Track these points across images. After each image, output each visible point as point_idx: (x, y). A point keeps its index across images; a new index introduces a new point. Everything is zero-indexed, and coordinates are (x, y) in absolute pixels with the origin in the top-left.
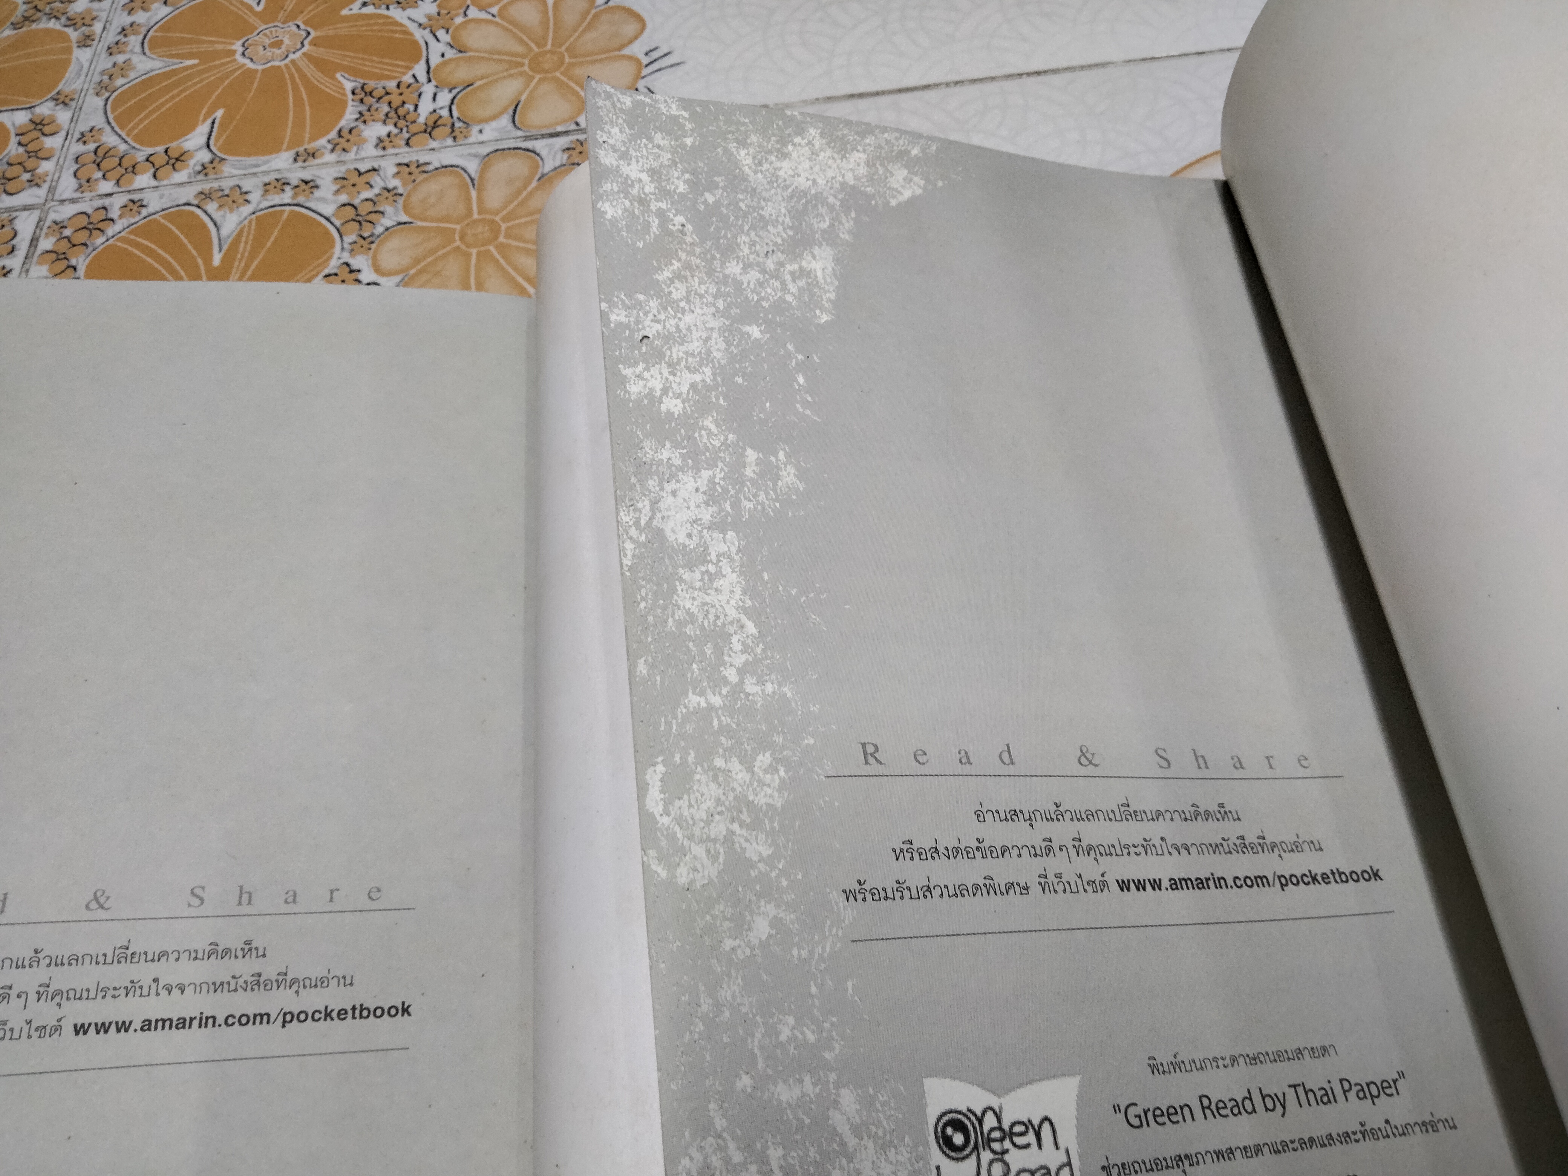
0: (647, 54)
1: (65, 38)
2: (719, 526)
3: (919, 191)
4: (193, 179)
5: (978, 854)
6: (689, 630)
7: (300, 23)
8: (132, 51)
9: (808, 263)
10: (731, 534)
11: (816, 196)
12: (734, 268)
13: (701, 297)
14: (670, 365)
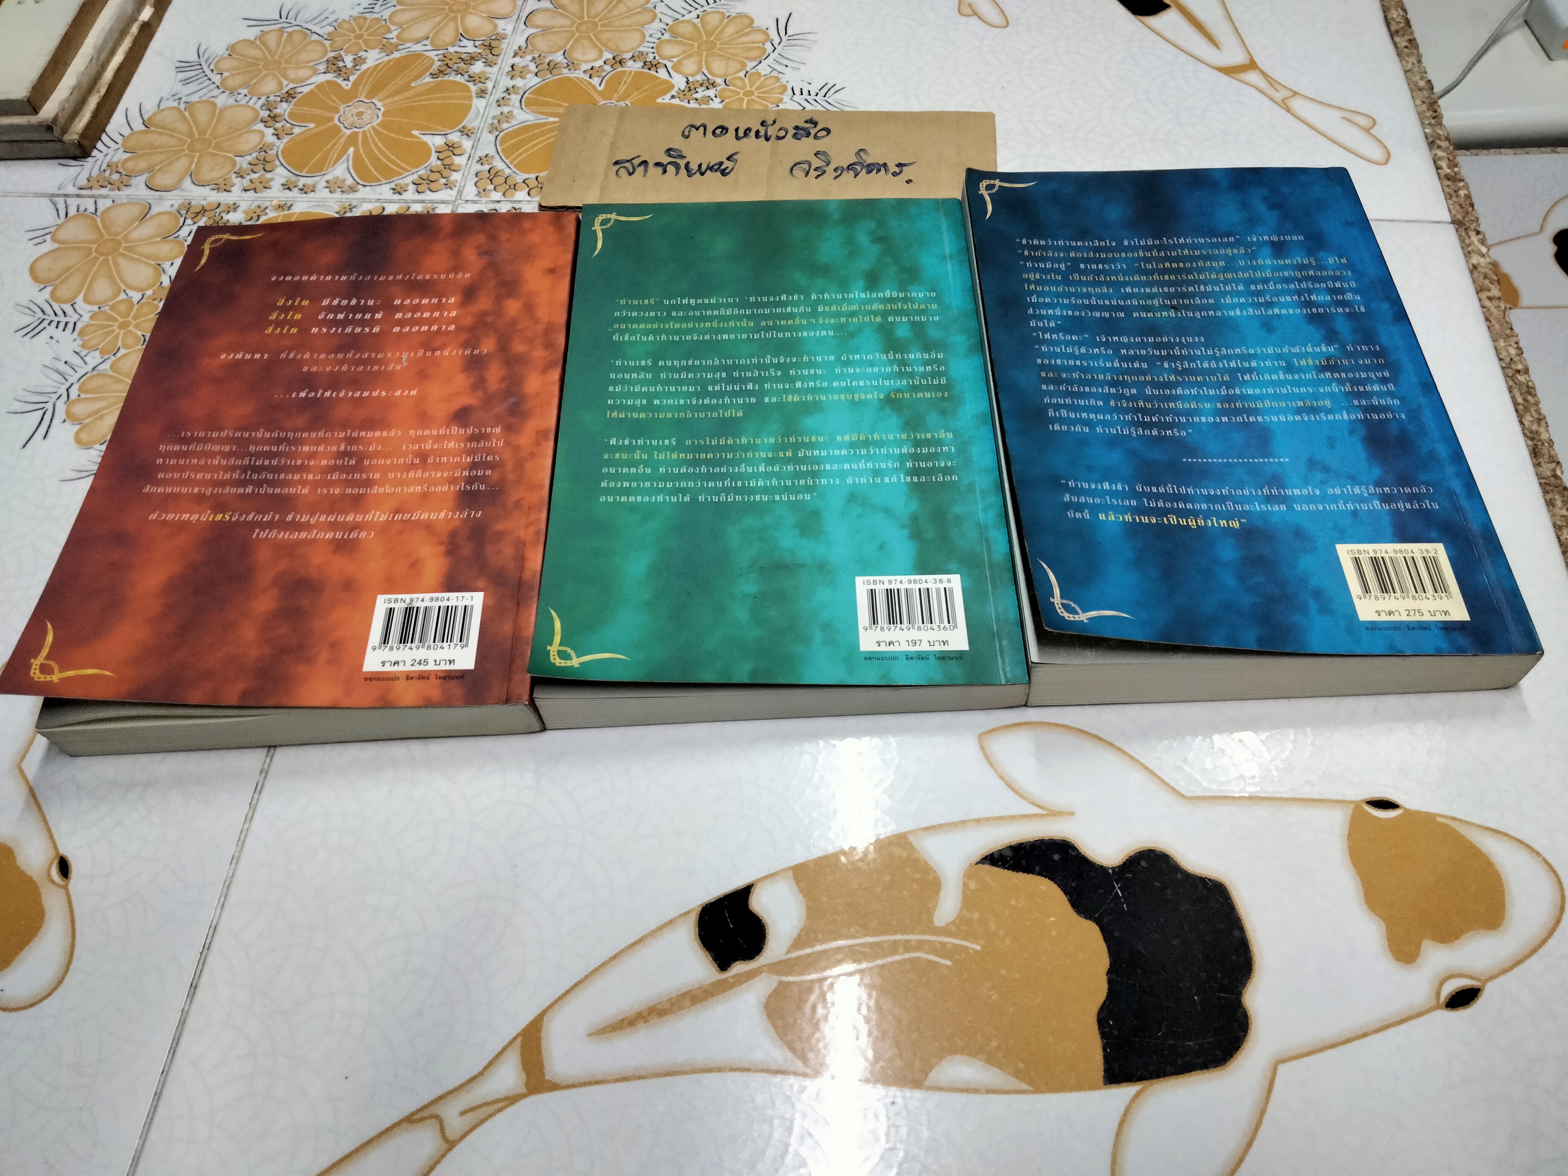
1: (468, 89)
8: (513, 106)
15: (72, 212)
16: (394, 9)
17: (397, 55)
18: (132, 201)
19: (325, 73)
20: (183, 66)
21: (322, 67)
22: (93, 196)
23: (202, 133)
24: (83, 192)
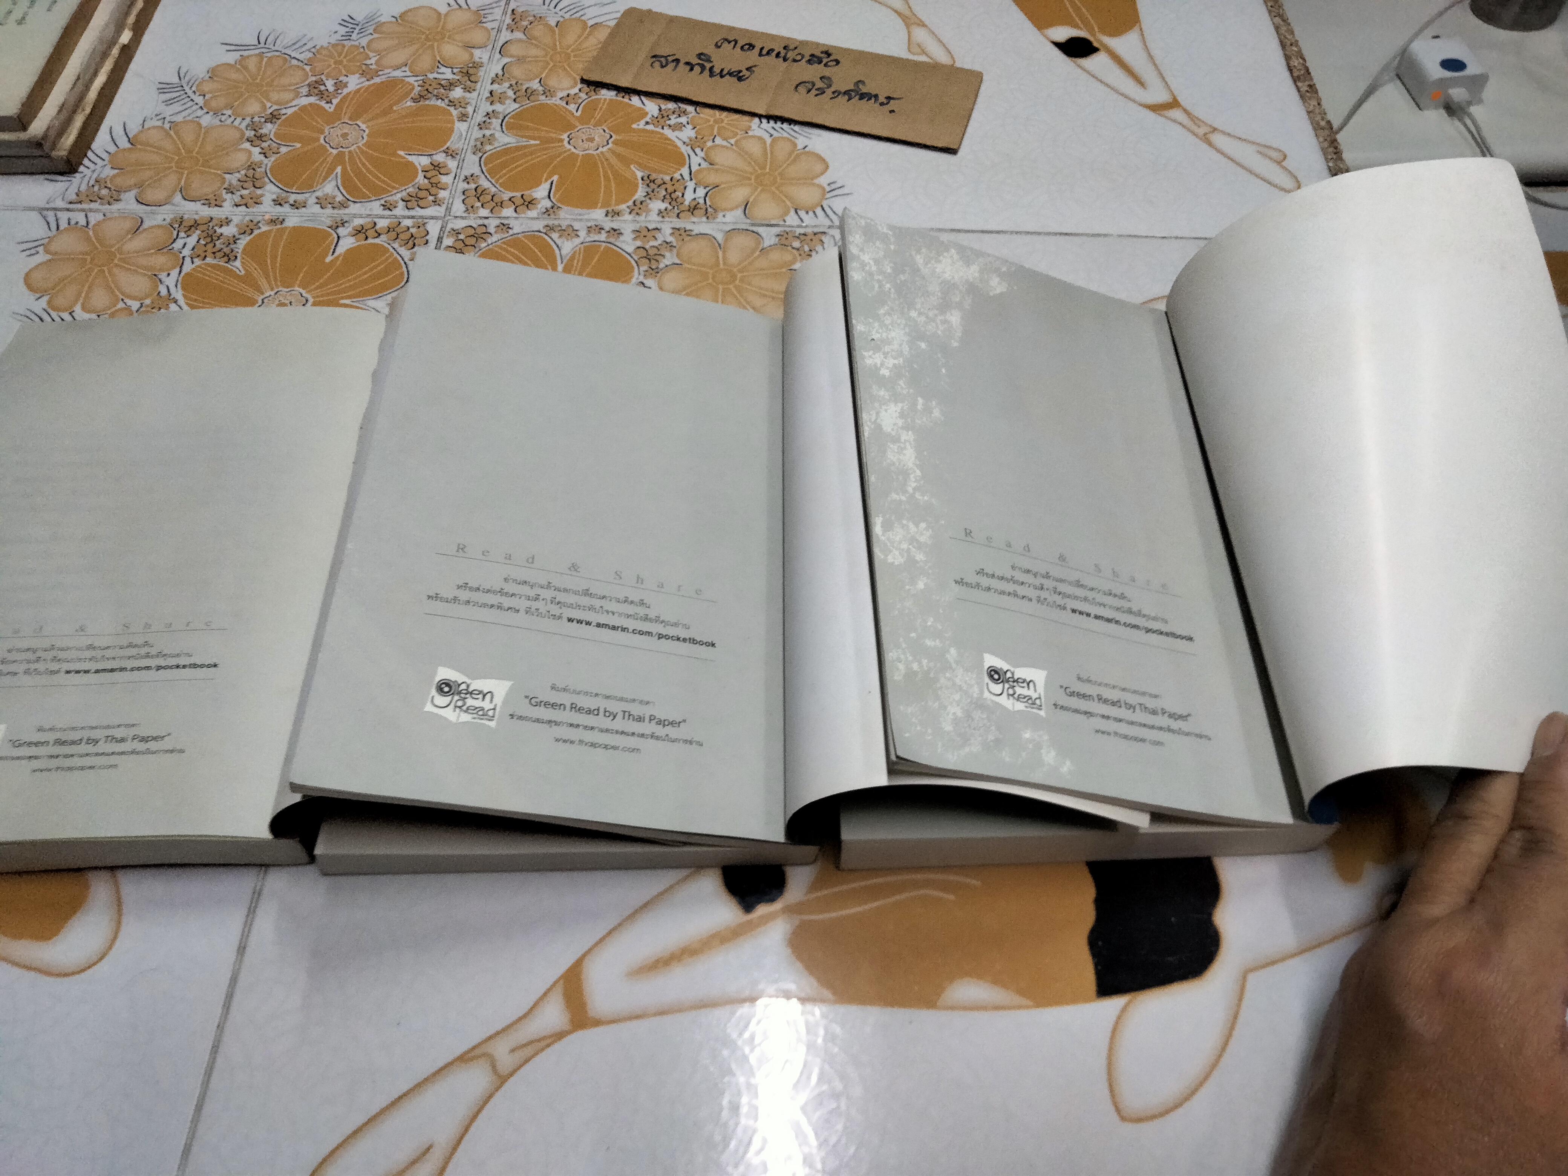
0: (829, 185)
1: (449, 114)
2: (906, 428)
3: (1005, 290)
4: (540, 216)
5: (1011, 582)
6: (892, 468)
7: (605, 129)
8: (494, 129)
9: (948, 316)
10: (910, 432)
11: (954, 284)
12: (913, 314)
13: (899, 325)
14: (884, 354)
15: (63, 225)
16: (371, 37)
17: (377, 80)
18: (123, 216)
19: (307, 96)
20: (164, 88)
21: (304, 91)
22: (83, 210)
23: (189, 151)
24: (71, 206)
